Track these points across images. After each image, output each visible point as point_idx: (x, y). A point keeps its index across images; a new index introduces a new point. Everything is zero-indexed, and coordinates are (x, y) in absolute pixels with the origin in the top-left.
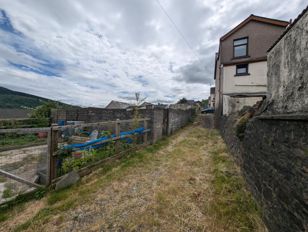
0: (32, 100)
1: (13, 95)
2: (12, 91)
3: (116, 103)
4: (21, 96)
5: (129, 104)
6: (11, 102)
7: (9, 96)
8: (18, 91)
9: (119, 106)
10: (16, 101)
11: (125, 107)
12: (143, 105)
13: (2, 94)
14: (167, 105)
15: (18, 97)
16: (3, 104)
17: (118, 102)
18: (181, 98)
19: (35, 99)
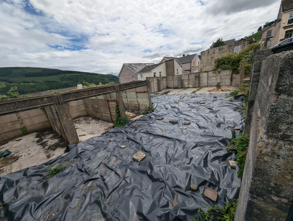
0: (77, 75)
1: (65, 74)
2: (63, 71)
3: (129, 66)
4: (70, 74)
5: (145, 64)
6: (65, 80)
7: (63, 75)
8: (67, 70)
9: (132, 69)
10: (68, 79)
11: (139, 69)
12: (162, 62)
13: (58, 75)
14: (195, 54)
15: (68, 75)
16: (61, 82)
17: (131, 64)
18: (215, 41)
19: (78, 74)
